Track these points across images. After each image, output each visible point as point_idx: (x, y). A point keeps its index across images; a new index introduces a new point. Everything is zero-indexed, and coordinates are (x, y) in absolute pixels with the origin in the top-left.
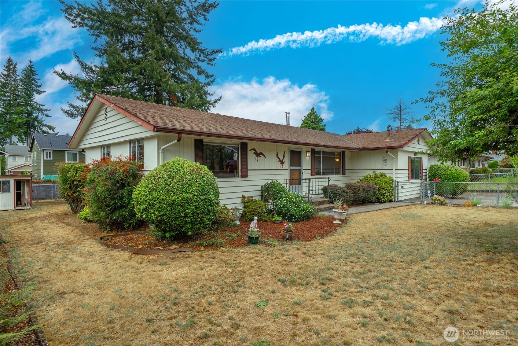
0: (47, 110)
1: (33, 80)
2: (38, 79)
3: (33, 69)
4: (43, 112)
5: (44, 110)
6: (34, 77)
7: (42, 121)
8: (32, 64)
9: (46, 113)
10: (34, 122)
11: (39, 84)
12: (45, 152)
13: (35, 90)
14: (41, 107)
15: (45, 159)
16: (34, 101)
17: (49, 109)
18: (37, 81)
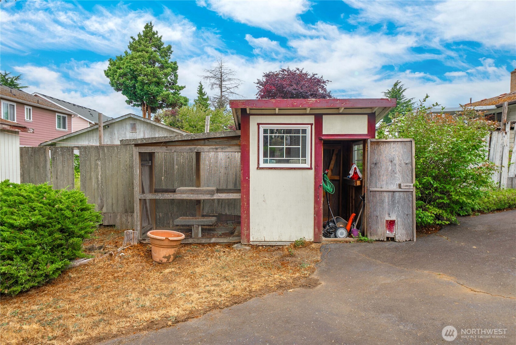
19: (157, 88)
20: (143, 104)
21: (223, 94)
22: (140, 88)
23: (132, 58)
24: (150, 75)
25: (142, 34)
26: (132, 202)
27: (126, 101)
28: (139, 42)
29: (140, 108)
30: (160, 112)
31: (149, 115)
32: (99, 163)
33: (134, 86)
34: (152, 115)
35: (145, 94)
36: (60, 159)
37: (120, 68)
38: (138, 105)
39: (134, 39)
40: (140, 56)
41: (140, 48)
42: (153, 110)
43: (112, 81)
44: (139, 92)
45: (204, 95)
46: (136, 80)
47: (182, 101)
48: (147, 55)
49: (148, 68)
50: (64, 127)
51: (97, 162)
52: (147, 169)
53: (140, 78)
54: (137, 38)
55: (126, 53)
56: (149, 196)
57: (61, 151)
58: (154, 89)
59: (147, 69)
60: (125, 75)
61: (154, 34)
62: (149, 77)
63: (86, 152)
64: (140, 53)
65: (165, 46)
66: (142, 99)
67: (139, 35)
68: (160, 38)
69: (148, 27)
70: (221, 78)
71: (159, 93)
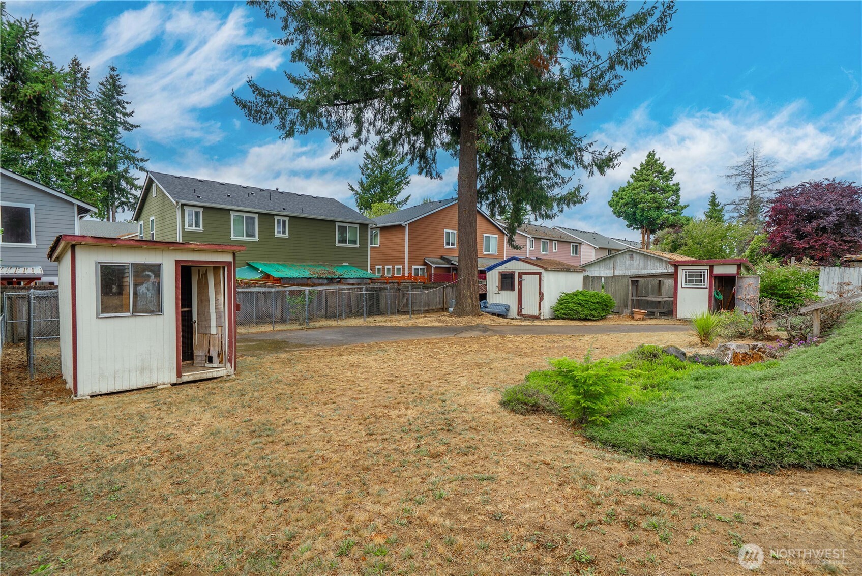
0: (142, 160)
1: (119, 103)
2: (127, 103)
3: (118, 83)
4: (137, 163)
5: (138, 160)
6: (120, 97)
7: (135, 179)
8: (115, 73)
9: (141, 164)
10: (119, 181)
11: (128, 111)
12: (186, 209)
13: (121, 123)
14: (132, 154)
15: (186, 227)
16: (120, 141)
17: (146, 159)
18: (125, 105)
19: (657, 213)
20: (642, 227)
21: (755, 193)
22: (640, 214)
23: (634, 188)
25: (644, 163)
26: (627, 302)
27: (627, 226)
28: (641, 171)
29: (640, 230)
30: (659, 233)
31: (648, 236)
33: (635, 213)
34: (652, 237)
35: (645, 219)
37: (622, 199)
38: (638, 229)
39: (636, 169)
40: (641, 186)
41: (641, 178)
42: (653, 232)
43: (614, 209)
44: (639, 217)
45: (718, 205)
46: (636, 208)
47: (684, 222)
50: (576, 254)
51: (612, 283)
52: (635, 287)
53: (640, 206)
54: (639, 168)
55: (628, 182)
56: (635, 298)
57: (596, 278)
58: (653, 213)
60: (626, 204)
61: (656, 161)
62: (649, 203)
63: (607, 279)
64: (641, 183)
65: (667, 170)
66: (641, 223)
67: (642, 165)
68: (663, 164)
69: (651, 155)
70: (753, 174)
71: (658, 217)
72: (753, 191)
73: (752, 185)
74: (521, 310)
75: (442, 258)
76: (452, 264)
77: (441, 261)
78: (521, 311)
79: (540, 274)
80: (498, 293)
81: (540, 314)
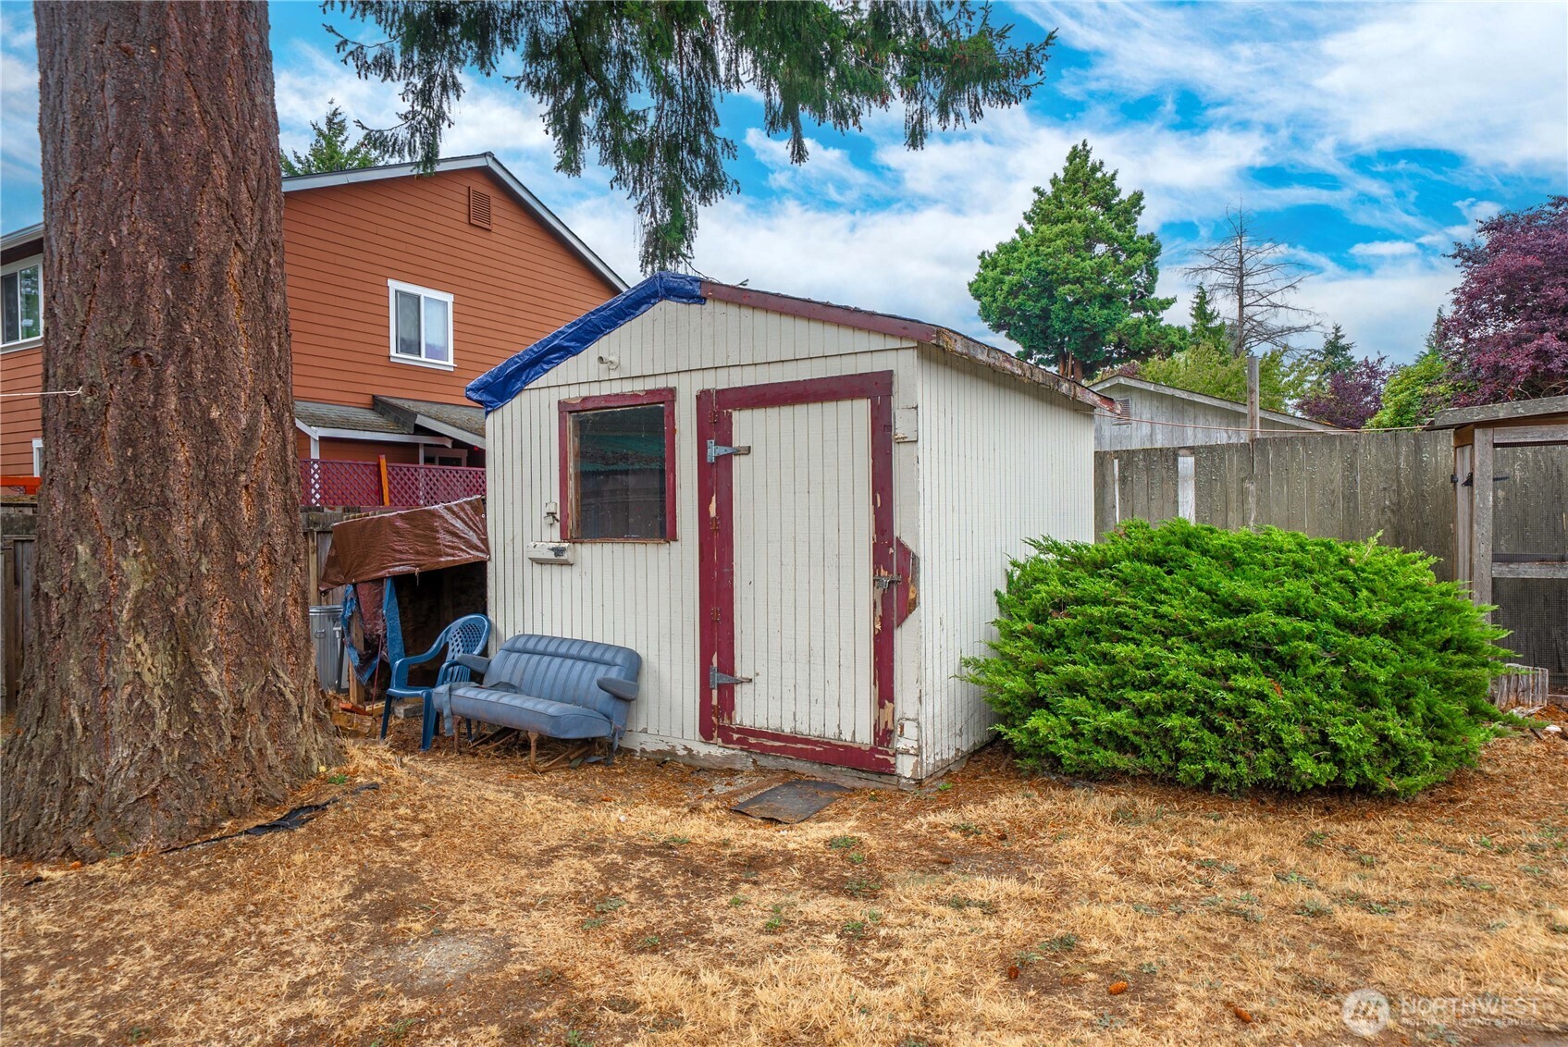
19: (1106, 311)
20: (1061, 359)
22: (1062, 314)
23: (1043, 241)
24: (1090, 279)
25: (1061, 175)
28: (1056, 197)
32: (1252, 488)
33: (1045, 315)
36: (1140, 480)
38: (1048, 362)
39: (1042, 193)
40: (1062, 234)
41: (1060, 213)
43: (988, 306)
44: (1057, 325)
45: (1211, 318)
46: (1051, 297)
48: (1079, 227)
49: (1083, 260)
51: (1247, 485)
53: (1061, 292)
54: (1049, 190)
55: (1019, 231)
57: (1145, 460)
58: (1097, 313)
59: (1082, 264)
60: (1022, 287)
61: (1094, 170)
62: (1087, 284)
63: (1213, 460)
64: (1062, 226)
65: (1125, 194)
66: (1061, 345)
67: (1054, 182)
68: (1113, 177)
69: (1078, 156)
70: (1241, 269)
71: (1110, 322)
72: (1242, 307)
73: (1240, 291)
74: (727, 693)
75: (377, 405)
76: (420, 430)
77: (371, 417)
78: (727, 704)
79: (876, 389)
80: (558, 559)
81: (884, 735)
